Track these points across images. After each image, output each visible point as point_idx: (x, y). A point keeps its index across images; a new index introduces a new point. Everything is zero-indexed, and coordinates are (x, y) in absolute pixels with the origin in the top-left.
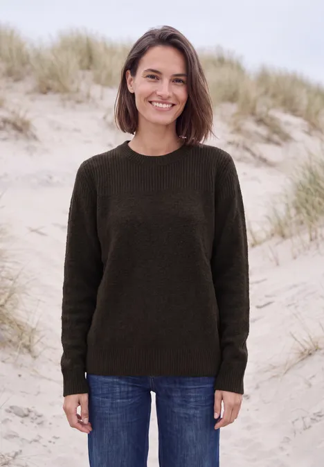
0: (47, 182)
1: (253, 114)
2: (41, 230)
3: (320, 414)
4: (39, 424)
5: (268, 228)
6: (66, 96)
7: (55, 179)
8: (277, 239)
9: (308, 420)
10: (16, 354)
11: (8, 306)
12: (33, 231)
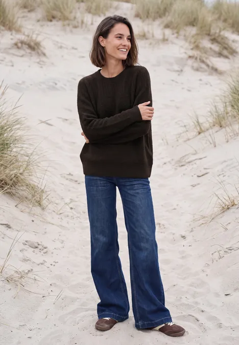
0: (53, 87)
1: (209, 35)
2: (48, 122)
3: (231, 249)
4: (44, 253)
5: (211, 120)
6: (66, 22)
7: (59, 85)
8: (217, 128)
9: (222, 252)
10: (31, 206)
11: (26, 174)
12: (42, 122)
